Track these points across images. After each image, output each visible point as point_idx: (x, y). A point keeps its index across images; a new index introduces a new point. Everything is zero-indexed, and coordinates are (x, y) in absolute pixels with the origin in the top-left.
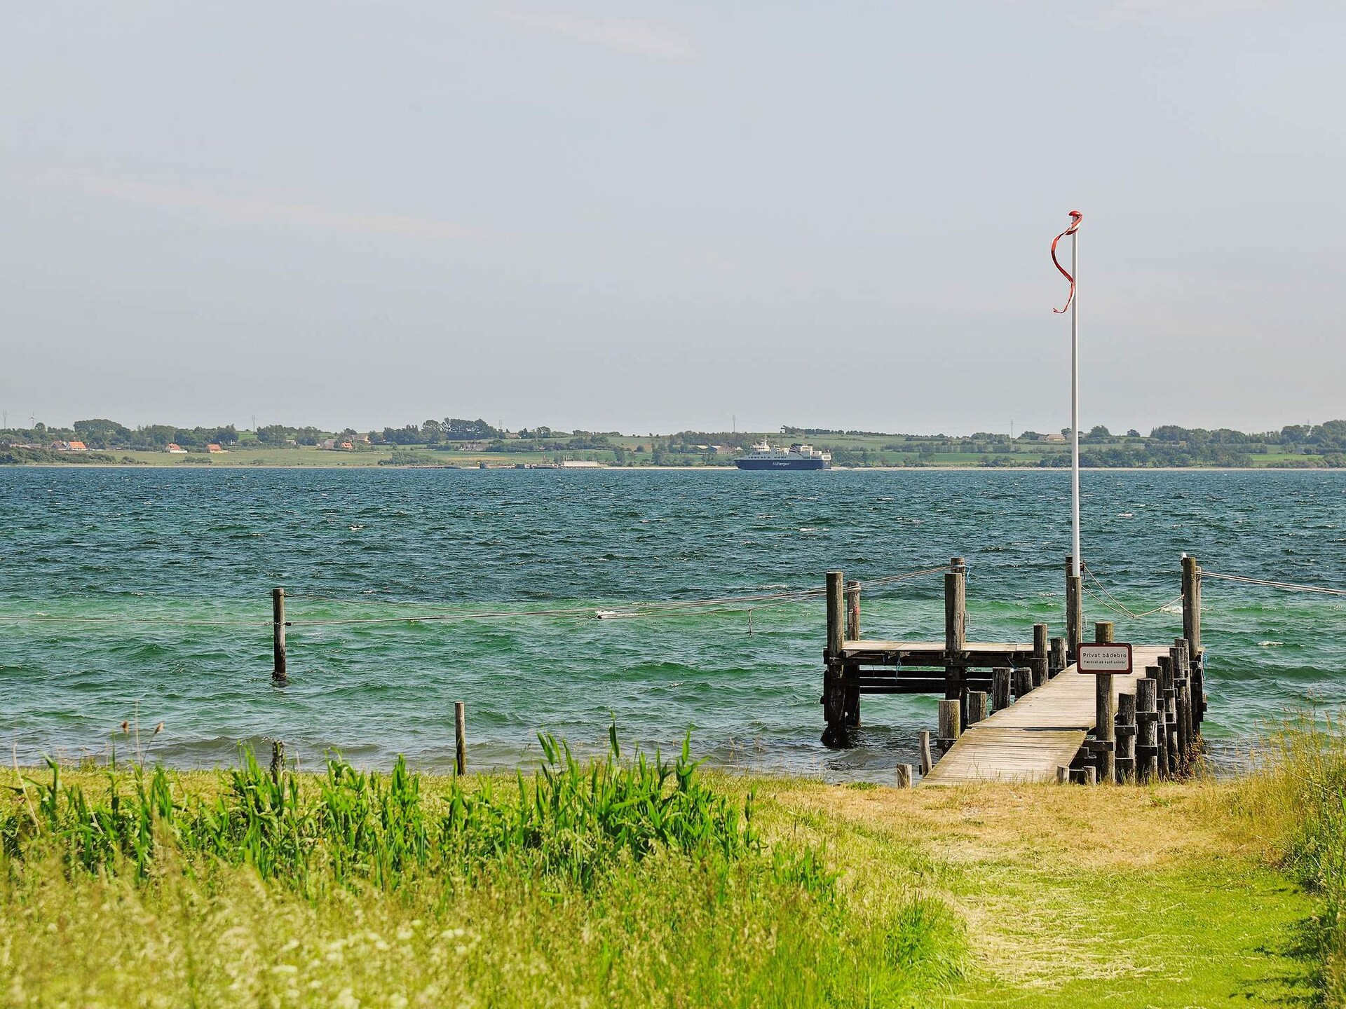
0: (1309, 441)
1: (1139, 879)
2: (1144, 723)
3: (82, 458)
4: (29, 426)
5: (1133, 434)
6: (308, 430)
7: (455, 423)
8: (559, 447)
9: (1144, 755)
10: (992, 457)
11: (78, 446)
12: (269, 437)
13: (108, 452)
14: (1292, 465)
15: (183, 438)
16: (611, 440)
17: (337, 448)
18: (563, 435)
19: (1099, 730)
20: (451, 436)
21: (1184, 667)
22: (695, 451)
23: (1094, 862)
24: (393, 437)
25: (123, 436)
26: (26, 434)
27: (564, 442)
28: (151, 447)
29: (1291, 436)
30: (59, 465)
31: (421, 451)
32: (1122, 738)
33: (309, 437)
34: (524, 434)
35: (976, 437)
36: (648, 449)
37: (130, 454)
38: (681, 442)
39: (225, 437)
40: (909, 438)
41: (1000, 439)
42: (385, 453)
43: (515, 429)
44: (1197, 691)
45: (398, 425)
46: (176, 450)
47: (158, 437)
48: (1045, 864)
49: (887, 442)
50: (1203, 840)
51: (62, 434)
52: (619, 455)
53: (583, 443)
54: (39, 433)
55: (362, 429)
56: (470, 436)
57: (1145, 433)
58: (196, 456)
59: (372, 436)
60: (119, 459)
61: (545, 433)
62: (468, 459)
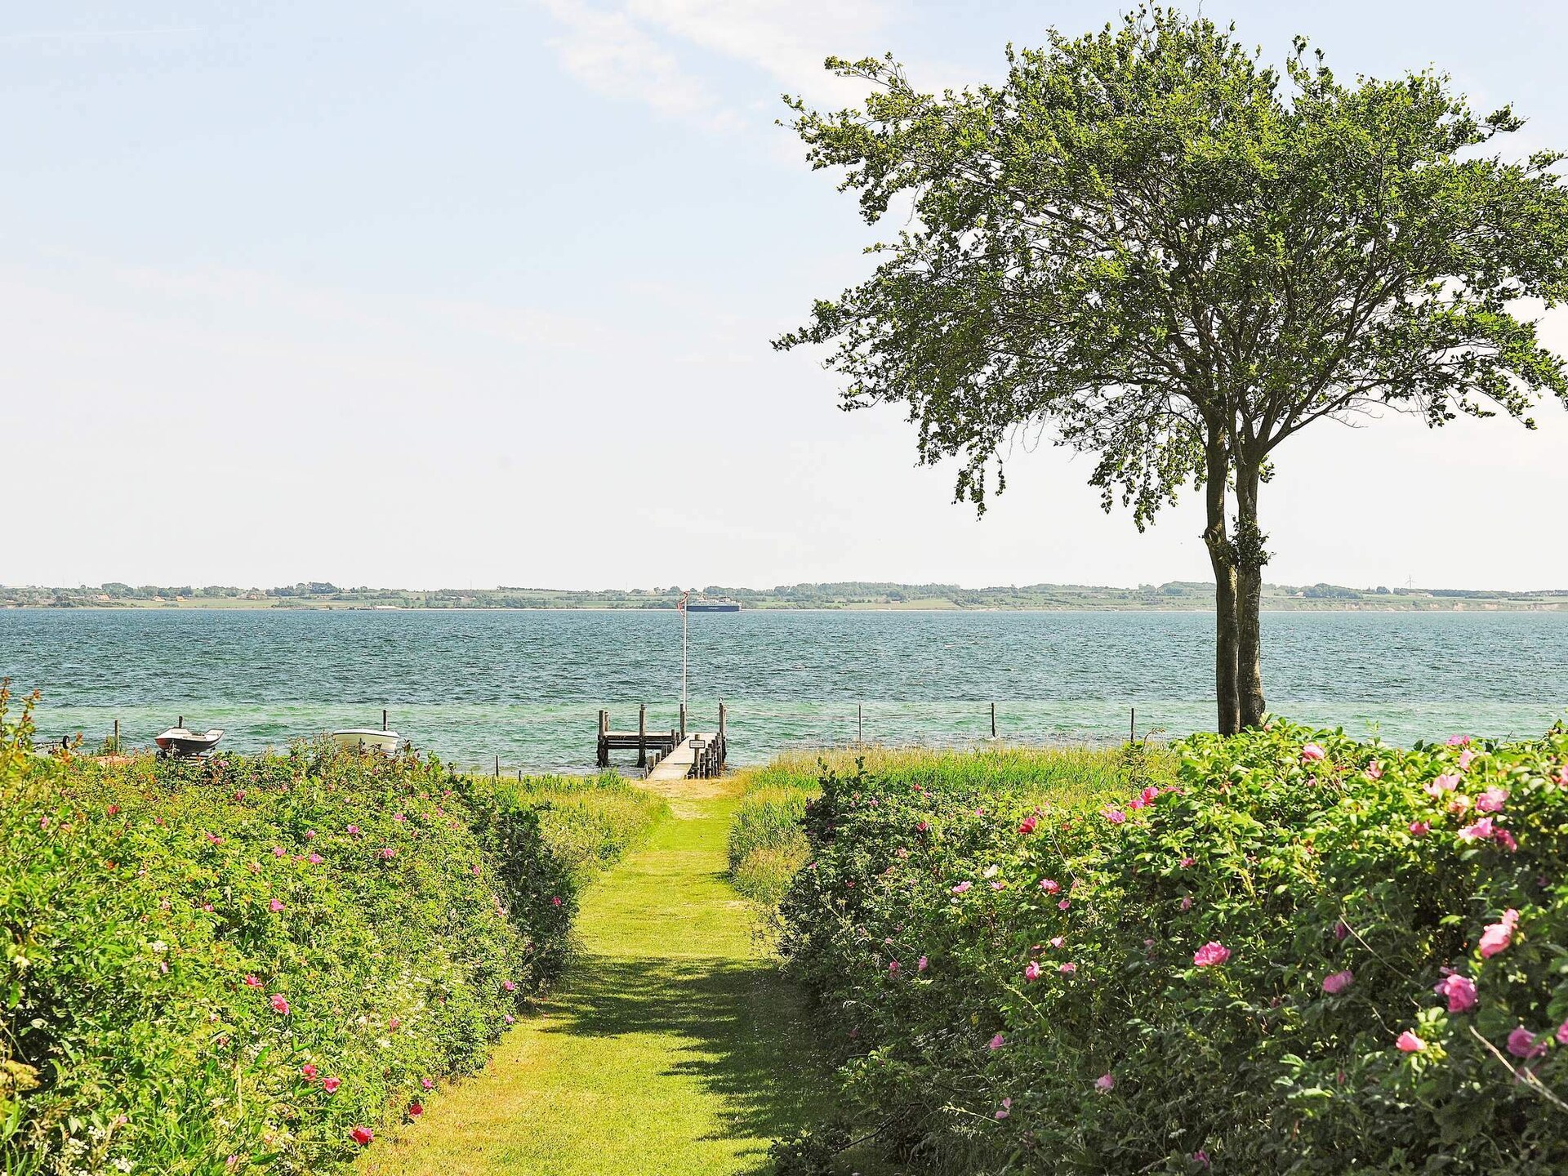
0: (788, 595)
1: (708, 801)
2: (707, 761)
3: (108, 604)
4: (78, 587)
5: (693, 590)
6: (232, 589)
7: (314, 585)
8: (373, 598)
9: (707, 770)
10: (615, 603)
11: (105, 598)
12: (209, 592)
13: (122, 601)
14: (780, 608)
15: (162, 593)
16: (402, 594)
17: (248, 598)
18: (375, 591)
19: (694, 765)
20: (312, 591)
21: (720, 742)
22: (449, 600)
23: (697, 797)
24: (279, 592)
25: (129, 592)
26: (76, 591)
27: (376, 595)
28: (145, 598)
29: (779, 592)
30: (96, 608)
31: (295, 600)
32: (701, 766)
33: (232, 593)
34: (353, 590)
35: (606, 592)
36: (423, 598)
37: (134, 602)
38: (441, 595)
39: (186, 592)
40: (569, 593)
41: (620, 593)
42: (275, 601)
43: (348, 588)
44: (724, 749)
45: (282, 585)
46: (158, 599)
47: (148, 593)
48: (686, 798)
49: (558, 594)
50: (724, 792)
51: (95, 591)
52: (407, 603)
53: (386, 595)
54: (83, 591)
55: (262, 587)
56: (322, 592)
57: (700, 590)
58: (170, 603)
59: (268, 592)
60: (128, 606)
61: (364, 590)
62: (321, 604)
